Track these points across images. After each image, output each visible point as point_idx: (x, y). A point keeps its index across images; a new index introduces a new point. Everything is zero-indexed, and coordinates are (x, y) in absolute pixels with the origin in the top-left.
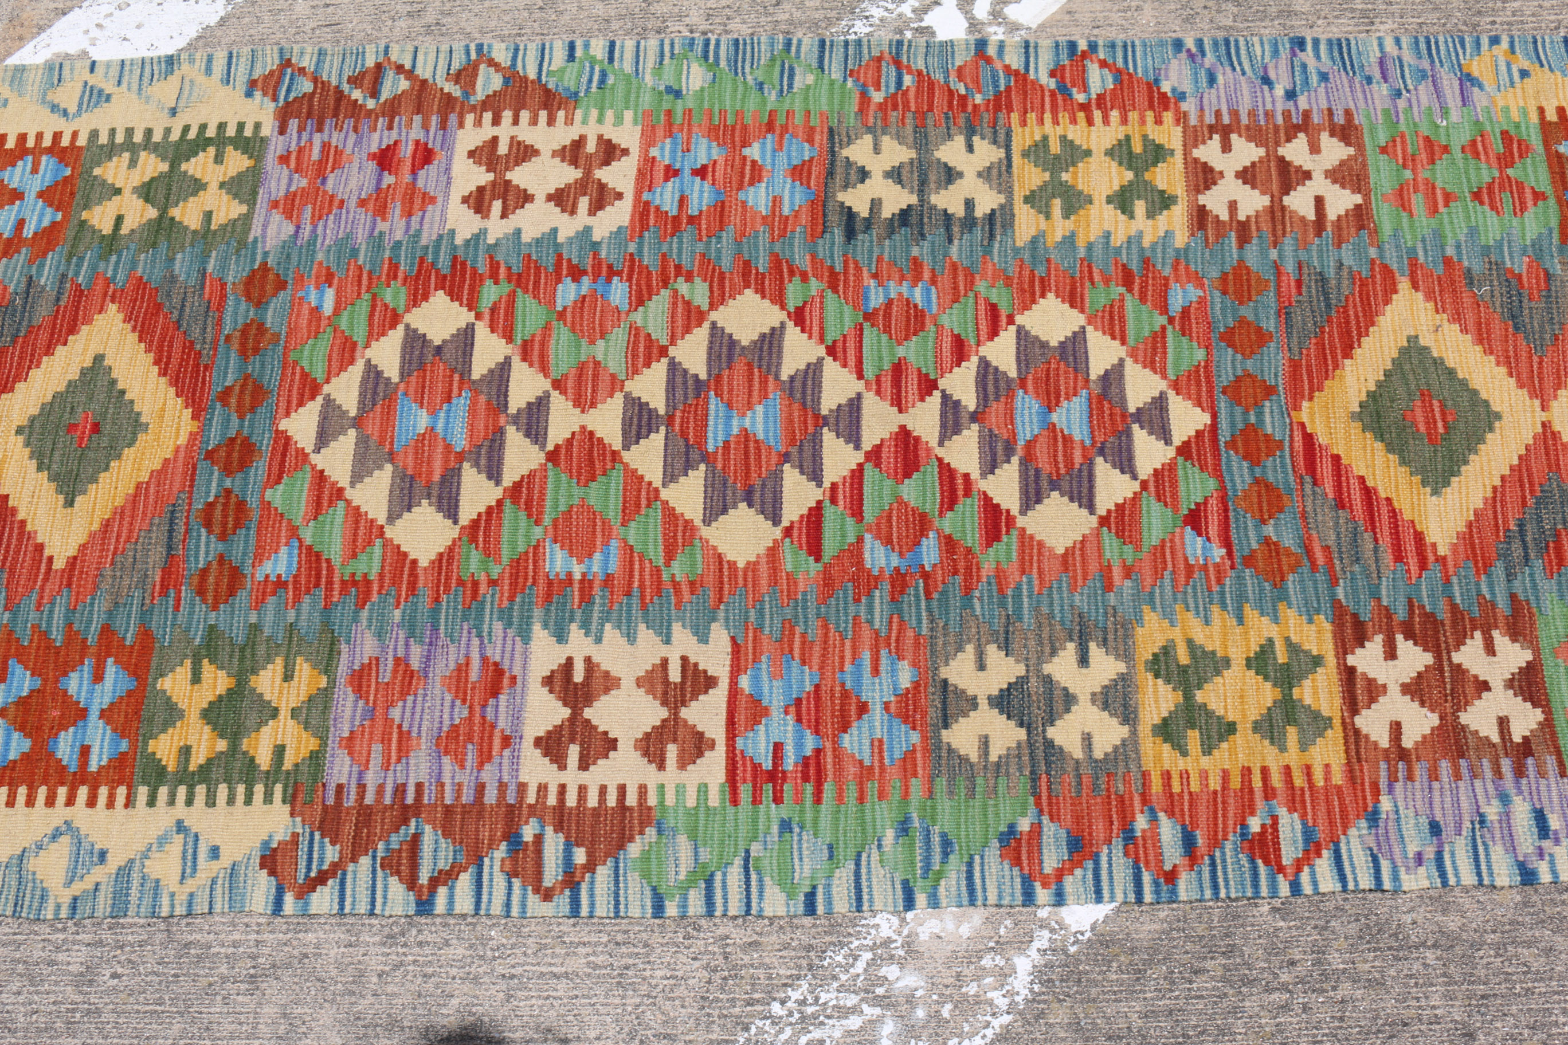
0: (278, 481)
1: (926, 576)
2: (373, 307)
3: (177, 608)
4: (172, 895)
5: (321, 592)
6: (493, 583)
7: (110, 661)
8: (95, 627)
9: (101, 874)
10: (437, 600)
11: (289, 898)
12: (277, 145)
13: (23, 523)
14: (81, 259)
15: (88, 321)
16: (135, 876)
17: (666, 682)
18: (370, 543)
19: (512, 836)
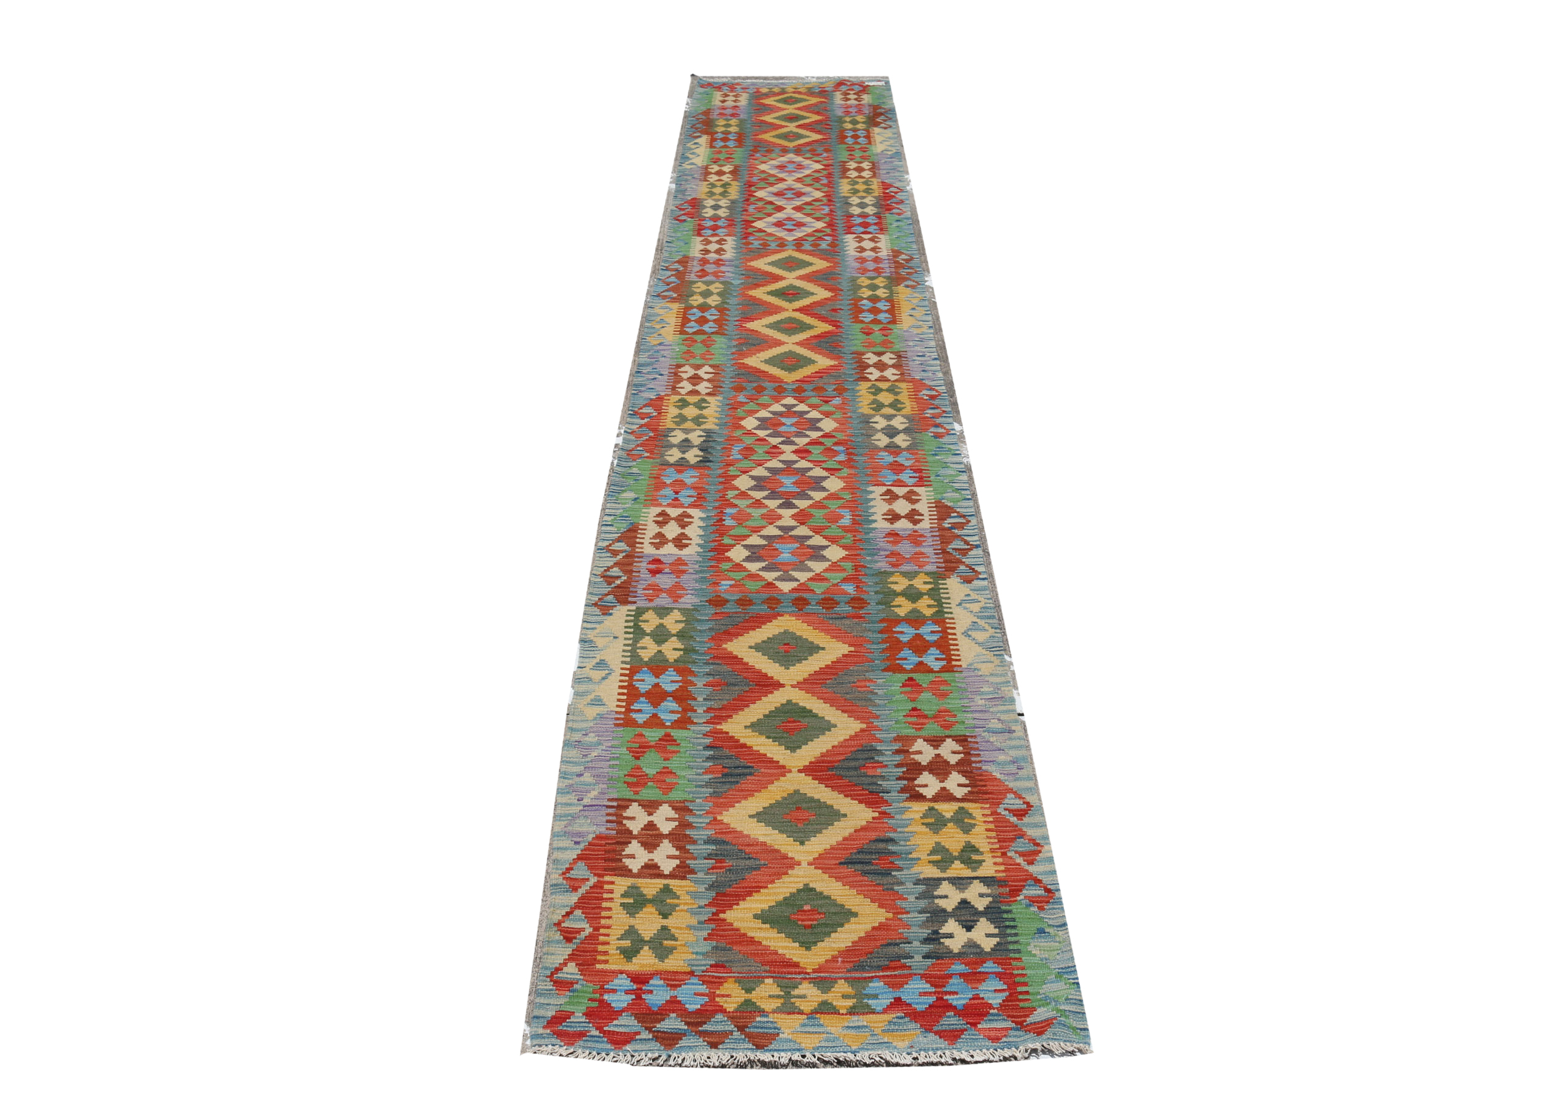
0: (813, 590)
1: (847, 449)
2: (731, 571)
3: (870, 614)
4: (985, 603)
5: (860, 577)
6: (855, 536)
7: (894, 630)
8: (880, 635)
9: (981, 622)
10: (862, 549)
11: (981, 576)
12: (642, 603)
13: (832, 662)
14: (696, 659)
15: (731, 653)
16: (980, 614)
17: (890, 499)
18: (839, 566)
19: (949, 529)
